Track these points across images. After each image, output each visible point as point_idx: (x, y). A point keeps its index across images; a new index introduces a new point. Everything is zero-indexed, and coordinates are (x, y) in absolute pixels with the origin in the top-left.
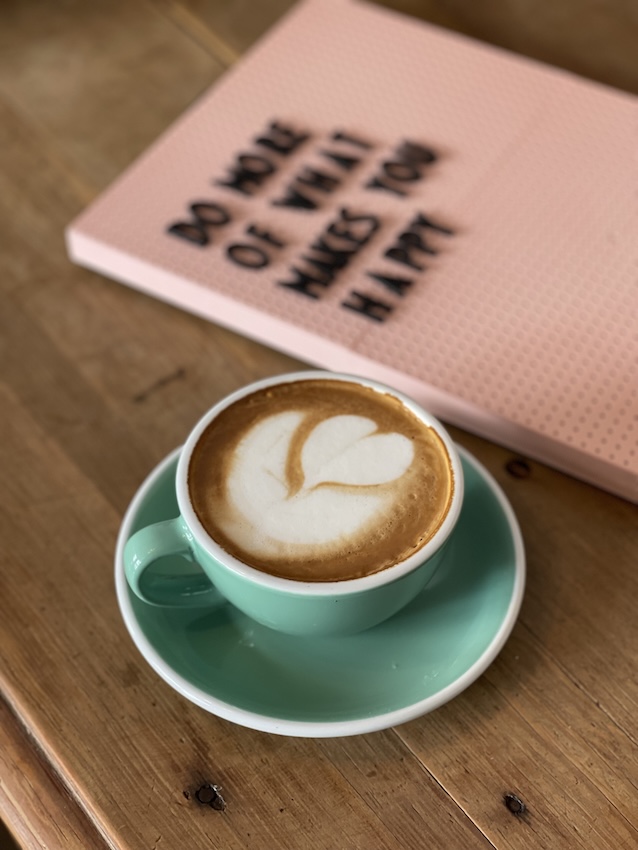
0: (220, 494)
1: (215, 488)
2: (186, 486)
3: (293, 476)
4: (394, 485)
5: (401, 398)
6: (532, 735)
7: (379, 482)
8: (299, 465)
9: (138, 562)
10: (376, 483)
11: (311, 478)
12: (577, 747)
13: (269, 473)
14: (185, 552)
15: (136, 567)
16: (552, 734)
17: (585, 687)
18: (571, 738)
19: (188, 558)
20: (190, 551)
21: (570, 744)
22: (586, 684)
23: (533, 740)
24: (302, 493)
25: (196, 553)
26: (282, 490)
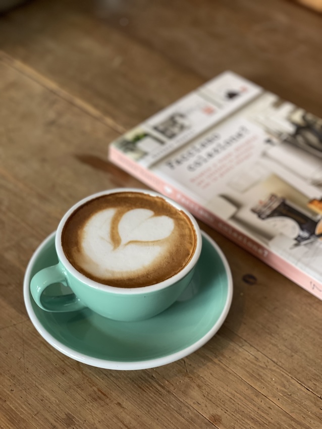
0: (79, 250)
1: (76, 248)
2: (61, 247)
3: (115, 240)
4: (167, 240)
5: (164, 198)
6: (292, 420)
7: (160, 239)
8: (118, 233)
9: (39, 288)
10: (157, 239)
11: (124, 239)
12: (316, 422)
13: (102, 238)
14: (64, 281)
15: (38, 291)
16: (302, 417)
17: (312, 390)
18: (311, 418)
19: (65, 284)
20: (66, 280)
21: (312, 421)
22: (312, 388)
23: (293, 422)
24: (121, 247)
25: (69, 281)
26: (110, 246)
